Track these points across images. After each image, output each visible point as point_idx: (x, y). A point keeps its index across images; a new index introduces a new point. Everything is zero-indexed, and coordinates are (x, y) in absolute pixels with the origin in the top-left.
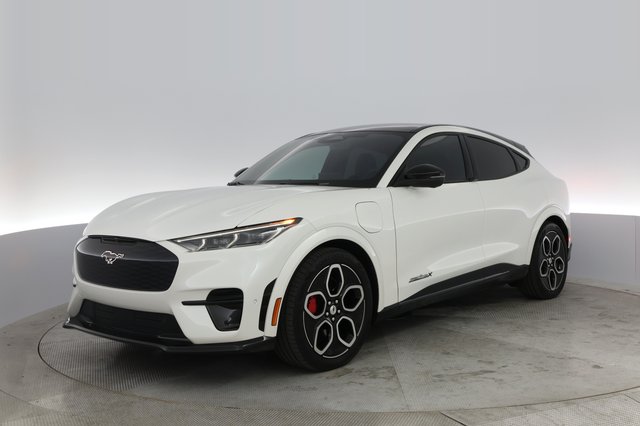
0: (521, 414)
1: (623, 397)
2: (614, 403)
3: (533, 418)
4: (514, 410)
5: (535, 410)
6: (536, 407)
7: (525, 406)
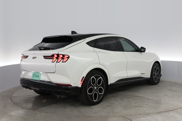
1: (174, 112)
3: (149, 118)
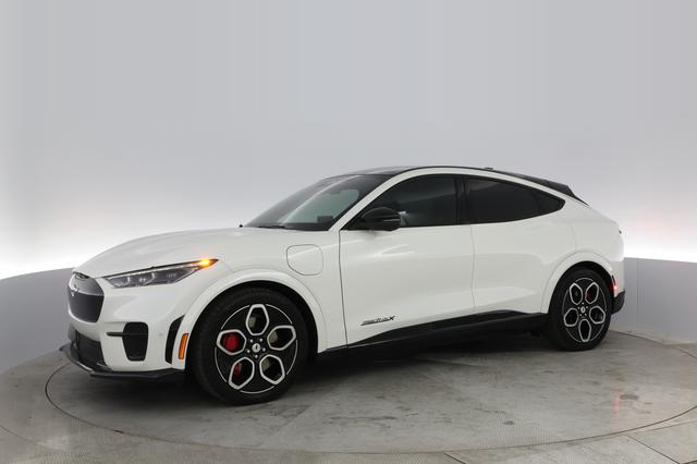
0: (524, 455)
2: (617, 444)
4: (517, 451)
5: (537, 451)
6: (537, 447)
7: (529, 447)
